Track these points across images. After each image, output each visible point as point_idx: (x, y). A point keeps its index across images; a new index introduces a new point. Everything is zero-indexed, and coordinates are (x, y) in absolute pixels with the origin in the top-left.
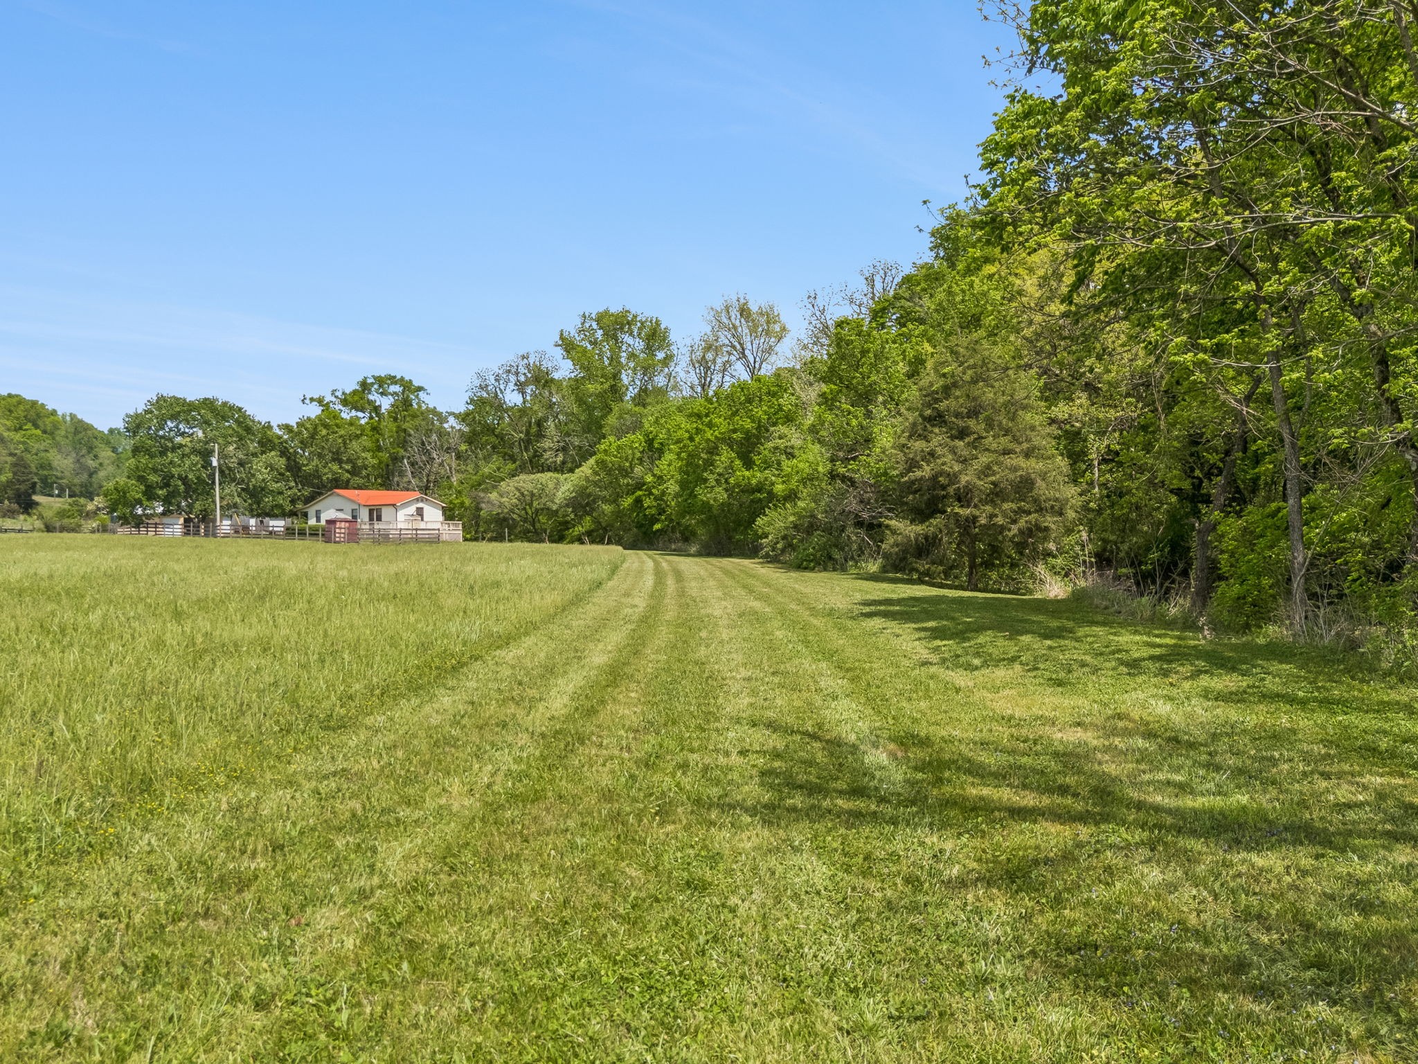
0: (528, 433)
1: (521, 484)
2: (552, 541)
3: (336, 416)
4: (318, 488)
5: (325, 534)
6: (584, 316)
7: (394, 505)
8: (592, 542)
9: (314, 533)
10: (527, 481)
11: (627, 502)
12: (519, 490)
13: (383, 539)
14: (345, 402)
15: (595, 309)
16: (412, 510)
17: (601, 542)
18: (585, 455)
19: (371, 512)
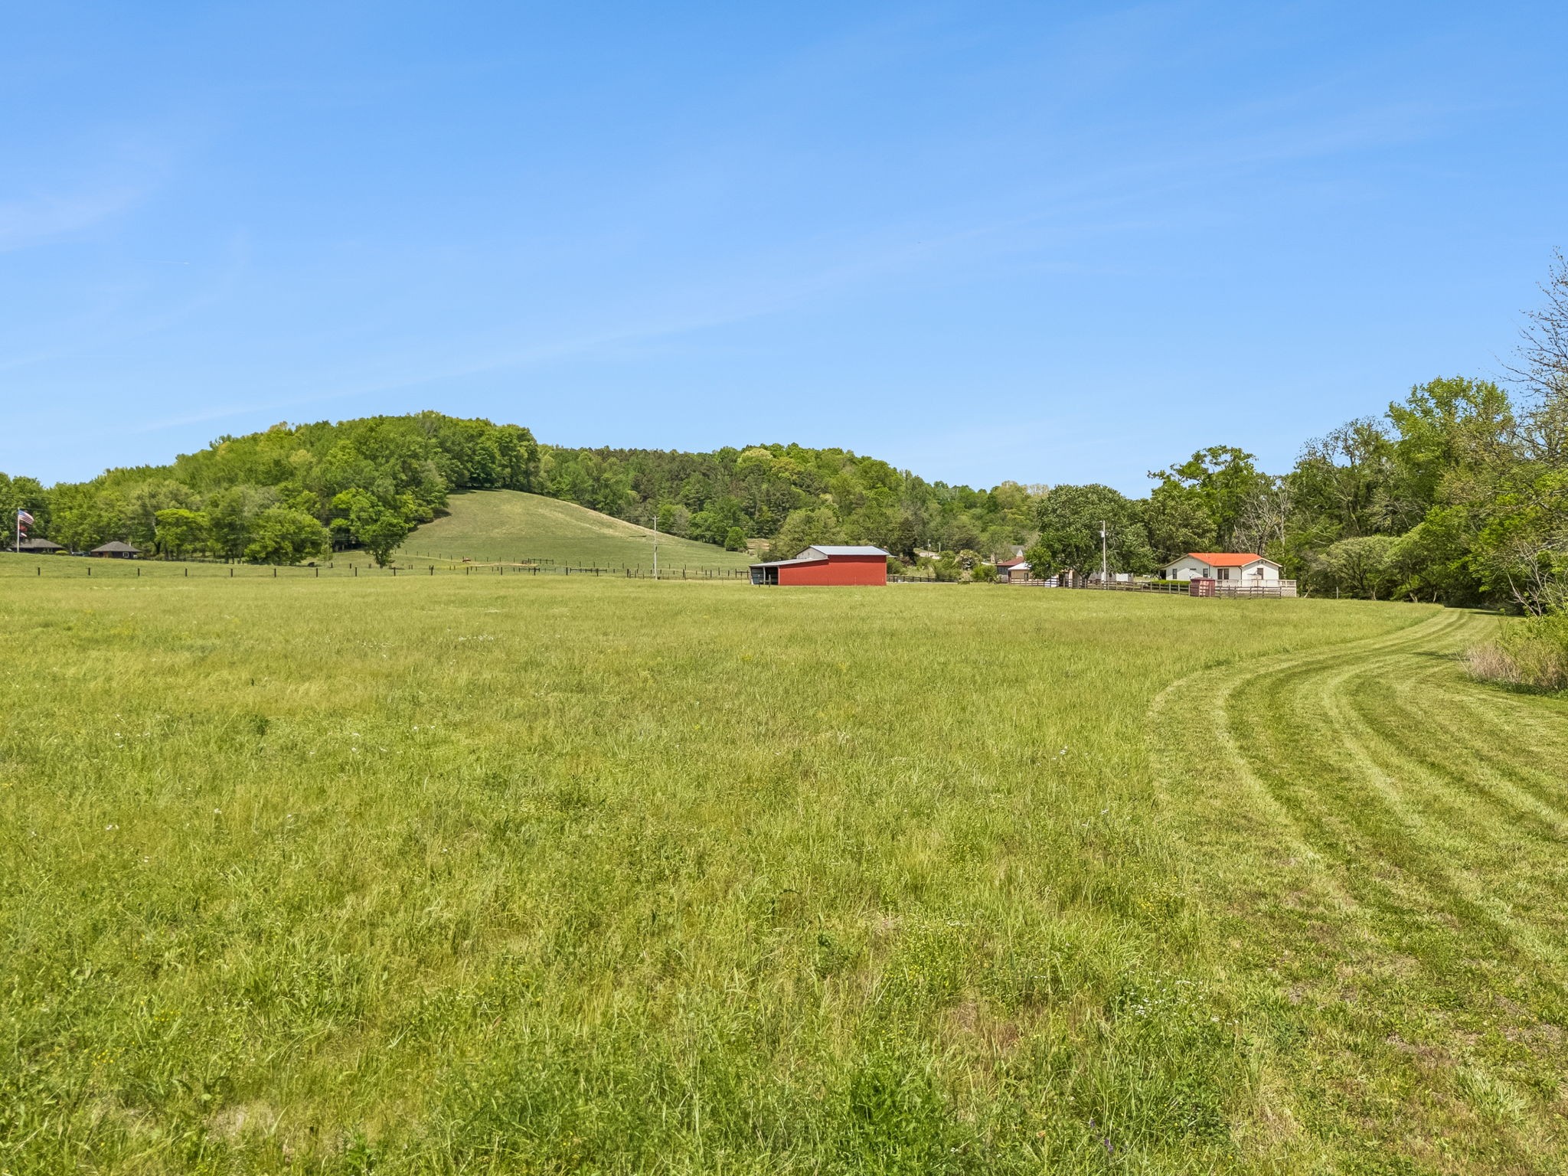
0: (1356, 496)
1: (1349, 547)
2: (1379, 598)
3: (1176, 486)
4: (1171, 551)
5: (1190, 588)
6: (1415, 388)
7: (1239, 567)
8: (1420, 600)
9: (1184, 588)
10: (1354, 544)
11: (1453, 566)
12: (1347, 554)
13: (1232, 593)
14: (1181, 472)
15: (1427, 380)
16: (1254, 570)
17: (1429, 600)
18: (1416, 518)
19: (1220, 571)
